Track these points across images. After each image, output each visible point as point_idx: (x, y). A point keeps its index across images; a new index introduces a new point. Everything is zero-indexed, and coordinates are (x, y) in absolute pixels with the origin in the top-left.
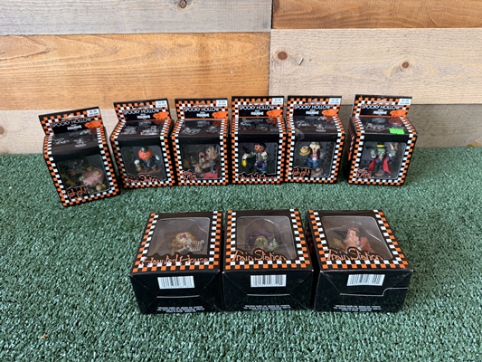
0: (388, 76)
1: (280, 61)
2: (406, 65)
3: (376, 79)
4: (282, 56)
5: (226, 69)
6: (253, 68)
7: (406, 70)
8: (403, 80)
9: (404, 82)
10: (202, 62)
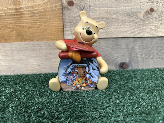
0: (142, 17)
1: (69, 7)
2: (152, 10)
3: (135, 19)
4: (71, 4)
5: (33, 13)
6: (51, 13)
7: (153, 13)
8: (152, 20)
9: (152, 22)
10: (16, 9)
